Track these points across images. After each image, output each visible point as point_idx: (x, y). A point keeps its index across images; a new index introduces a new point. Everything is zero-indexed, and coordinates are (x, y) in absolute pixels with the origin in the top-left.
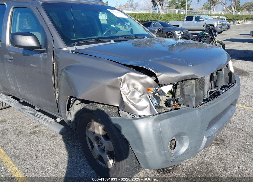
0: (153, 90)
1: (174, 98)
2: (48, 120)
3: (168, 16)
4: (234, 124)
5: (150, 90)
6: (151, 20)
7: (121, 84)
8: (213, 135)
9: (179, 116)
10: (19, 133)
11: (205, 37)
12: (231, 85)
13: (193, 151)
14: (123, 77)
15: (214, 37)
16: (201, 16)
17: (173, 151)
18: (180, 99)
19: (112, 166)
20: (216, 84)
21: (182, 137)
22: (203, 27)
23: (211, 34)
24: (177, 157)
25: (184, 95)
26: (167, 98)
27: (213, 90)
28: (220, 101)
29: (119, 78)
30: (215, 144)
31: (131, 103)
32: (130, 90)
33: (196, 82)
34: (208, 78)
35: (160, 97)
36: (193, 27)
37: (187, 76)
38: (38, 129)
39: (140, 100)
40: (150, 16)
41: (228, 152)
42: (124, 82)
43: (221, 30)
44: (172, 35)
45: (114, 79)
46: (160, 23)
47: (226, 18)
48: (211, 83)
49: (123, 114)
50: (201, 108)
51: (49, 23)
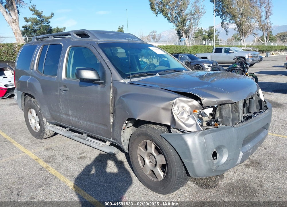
0: (198, 111)
1: (215, 119)
2: (100, 143)
3: (195, 48)
4: (269, 150)
5: (196, 111)
6: (177, 52)
7: (173, 106)
8: (248, 152)
9: (219, 132)
10: (67, 158)
11: (237, 70)
12: (262, 111)
13: (232, 163)
14: (174, 101)
15: (245, 70)
16: (231, 48)
17: (216, 161)
18: (219, 120)
19: (163, 177)
20: (249, 110)
21: (222, 150)
22: (234, 59)
23: (242, 66)
24: (219, 166)
25: (222, 116)
26: (209, 119)
27: (246, 115)
28: (252, 123)
29: (171, 101)
30: (252, 166)
31: (181, 121)
32: (180, 111)
33: (232, 107)
34: (241, 104)
35: (203, 118)
36: (222, 59)
37: (224, 101)
38: (84, 155)
39: (188, 119)
40: (176, 48)
41: (264, 172)
42: (175, 105)
43: (253, 62)
44: (201, 68)
45: (167, 103)
46: (188, 56)
47: (257, 50)
48: (244, 110)
49: (174, 131)
50: (236, 127)
51: (107, 60)
